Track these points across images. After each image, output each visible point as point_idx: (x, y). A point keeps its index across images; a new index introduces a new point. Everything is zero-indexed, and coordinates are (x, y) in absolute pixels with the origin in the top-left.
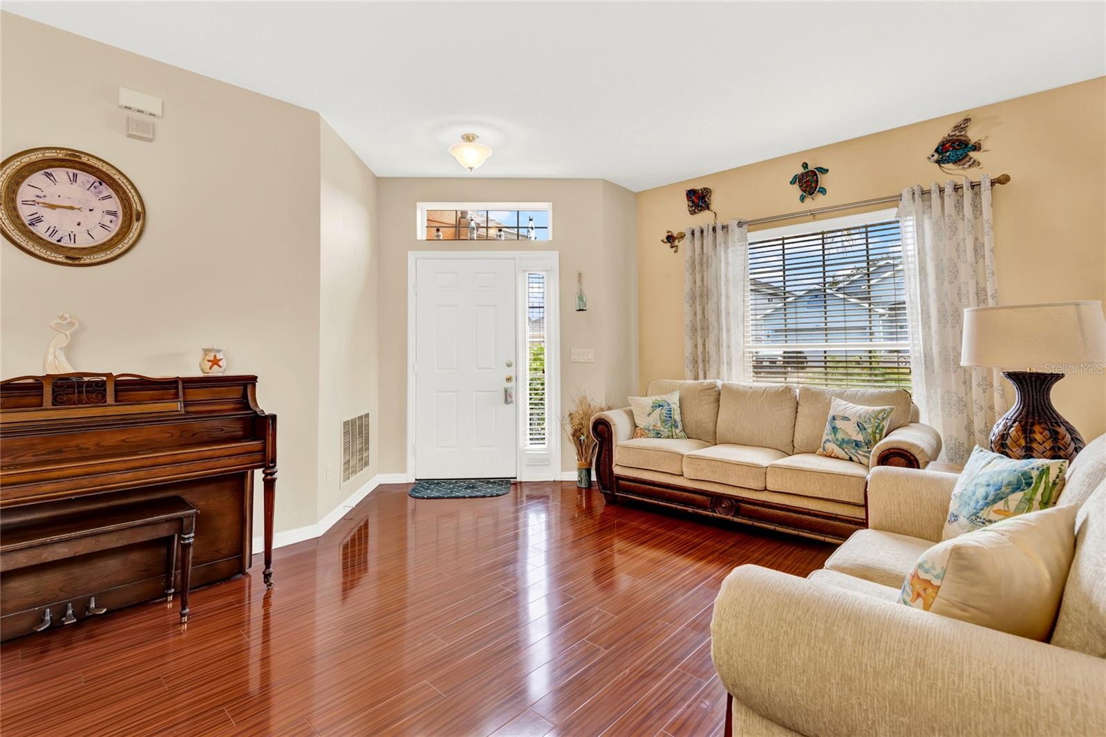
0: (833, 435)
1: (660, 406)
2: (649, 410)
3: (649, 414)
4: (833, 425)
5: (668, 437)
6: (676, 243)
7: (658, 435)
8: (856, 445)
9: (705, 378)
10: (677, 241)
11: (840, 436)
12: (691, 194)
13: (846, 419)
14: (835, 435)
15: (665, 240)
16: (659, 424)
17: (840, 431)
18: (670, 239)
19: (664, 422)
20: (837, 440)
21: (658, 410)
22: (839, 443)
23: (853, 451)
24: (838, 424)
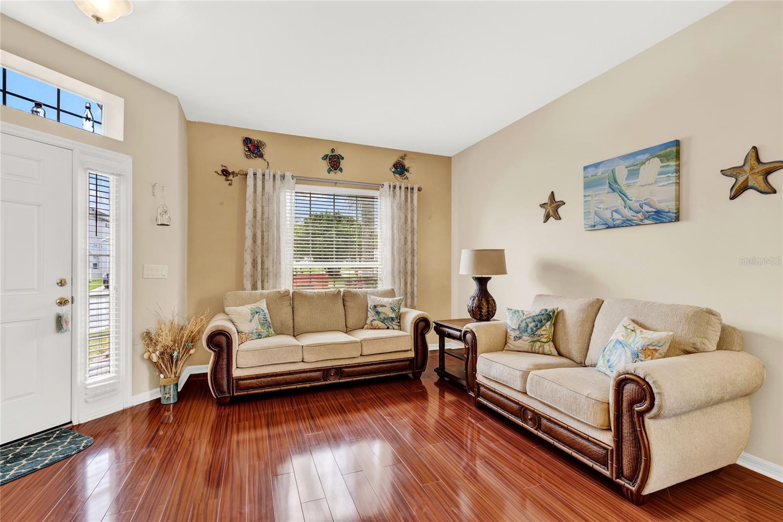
0: (377, 316)
1: (257, 312)
2: (250, 317)
3: (251, 321)
4: (376, 310)
5: (266, 337)
6: (231, 177)
7: (259, 336)
8: (392, 320)
9: (263, 288)
10: (231, 176)
11: (382, 316)
12: (247, 141)
13: (382, 306)
14: (379, 316)
15: (220, 173)
16: (260, 327)
17: (381, 313)
18: (225, 173)
19: (262, 325)
20: (380, 318)
21: (257, 316)
22: (382, 320)
23: (390, 323)
24: (380, 309)
